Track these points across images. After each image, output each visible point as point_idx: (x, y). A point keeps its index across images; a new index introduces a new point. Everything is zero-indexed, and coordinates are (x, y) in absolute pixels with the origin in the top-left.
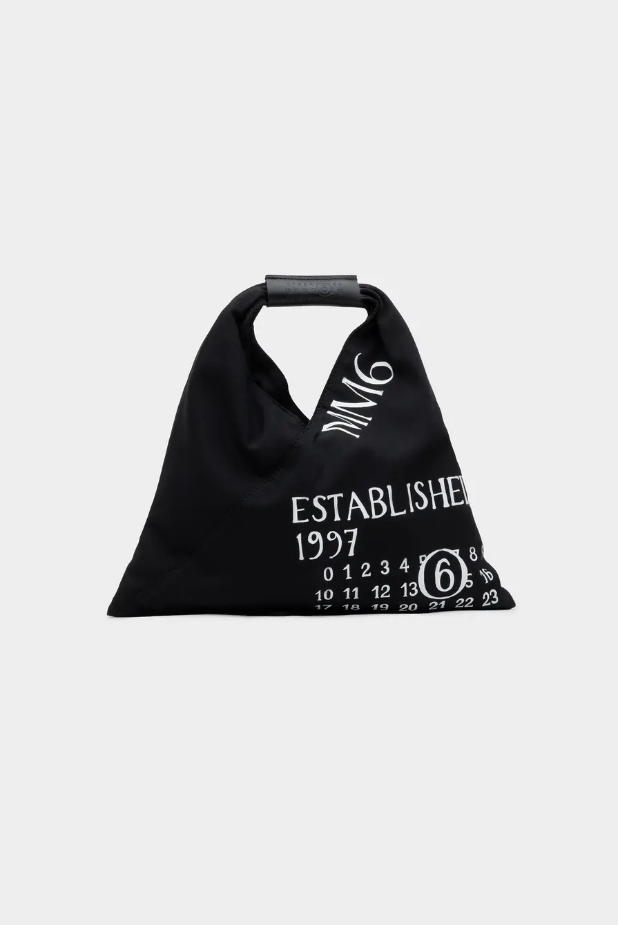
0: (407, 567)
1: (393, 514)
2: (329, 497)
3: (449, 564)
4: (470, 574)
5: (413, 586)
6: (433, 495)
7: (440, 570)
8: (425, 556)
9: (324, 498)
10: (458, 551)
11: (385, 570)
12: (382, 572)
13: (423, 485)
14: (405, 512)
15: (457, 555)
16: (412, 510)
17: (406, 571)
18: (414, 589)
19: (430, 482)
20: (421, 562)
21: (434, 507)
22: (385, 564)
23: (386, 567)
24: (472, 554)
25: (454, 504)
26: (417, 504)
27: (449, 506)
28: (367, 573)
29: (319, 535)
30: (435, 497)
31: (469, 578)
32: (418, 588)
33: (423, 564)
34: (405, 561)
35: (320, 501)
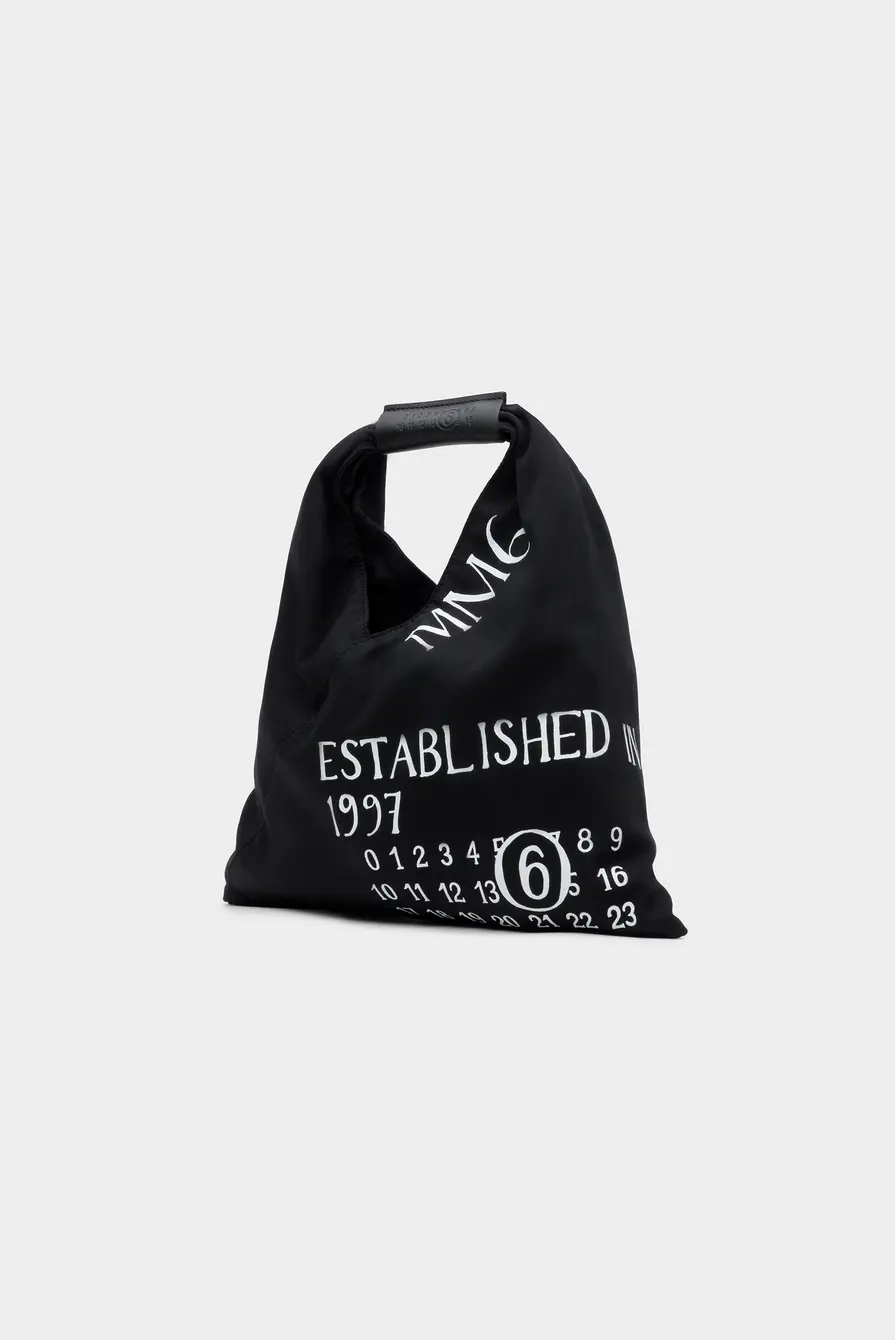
0: (476, 856)
1: (451, 770)
2: (363, 742)
3: (542, 856)
4: (575, 874)
5: (490, 886)
6: (526, 742)
7: (528, 864)
8: (502, 839)
9: (356, 744)
10: (558, 834)
11: (447, 860)
12: (443, 861)
13: (510, 725)
14: (471, 768)
15: (555, 842)
16: (486, 765)
17: (477, 863)
18: (493, 891)
19: (524, 721)
20: (496, 849)
21: (526, 762)
22: (444, 850)
23: (447, 854)
24: (582, 840)
25: (558, 756)
26: (497, 756)
27: (549, 759)
28: (422, 862)
29: (352, 801)
30: (529, 745)
31: (573, 879)
32: (498, 890)
33: (500, 852)
34: (473, 845)
35: (350, 747)
